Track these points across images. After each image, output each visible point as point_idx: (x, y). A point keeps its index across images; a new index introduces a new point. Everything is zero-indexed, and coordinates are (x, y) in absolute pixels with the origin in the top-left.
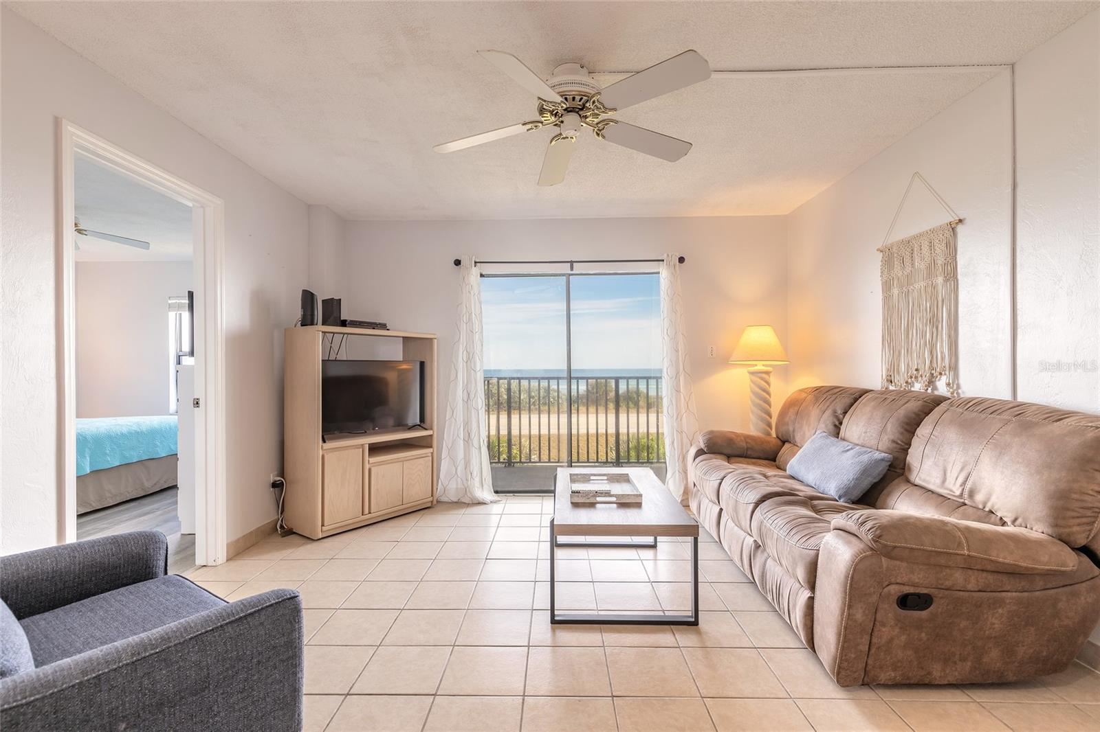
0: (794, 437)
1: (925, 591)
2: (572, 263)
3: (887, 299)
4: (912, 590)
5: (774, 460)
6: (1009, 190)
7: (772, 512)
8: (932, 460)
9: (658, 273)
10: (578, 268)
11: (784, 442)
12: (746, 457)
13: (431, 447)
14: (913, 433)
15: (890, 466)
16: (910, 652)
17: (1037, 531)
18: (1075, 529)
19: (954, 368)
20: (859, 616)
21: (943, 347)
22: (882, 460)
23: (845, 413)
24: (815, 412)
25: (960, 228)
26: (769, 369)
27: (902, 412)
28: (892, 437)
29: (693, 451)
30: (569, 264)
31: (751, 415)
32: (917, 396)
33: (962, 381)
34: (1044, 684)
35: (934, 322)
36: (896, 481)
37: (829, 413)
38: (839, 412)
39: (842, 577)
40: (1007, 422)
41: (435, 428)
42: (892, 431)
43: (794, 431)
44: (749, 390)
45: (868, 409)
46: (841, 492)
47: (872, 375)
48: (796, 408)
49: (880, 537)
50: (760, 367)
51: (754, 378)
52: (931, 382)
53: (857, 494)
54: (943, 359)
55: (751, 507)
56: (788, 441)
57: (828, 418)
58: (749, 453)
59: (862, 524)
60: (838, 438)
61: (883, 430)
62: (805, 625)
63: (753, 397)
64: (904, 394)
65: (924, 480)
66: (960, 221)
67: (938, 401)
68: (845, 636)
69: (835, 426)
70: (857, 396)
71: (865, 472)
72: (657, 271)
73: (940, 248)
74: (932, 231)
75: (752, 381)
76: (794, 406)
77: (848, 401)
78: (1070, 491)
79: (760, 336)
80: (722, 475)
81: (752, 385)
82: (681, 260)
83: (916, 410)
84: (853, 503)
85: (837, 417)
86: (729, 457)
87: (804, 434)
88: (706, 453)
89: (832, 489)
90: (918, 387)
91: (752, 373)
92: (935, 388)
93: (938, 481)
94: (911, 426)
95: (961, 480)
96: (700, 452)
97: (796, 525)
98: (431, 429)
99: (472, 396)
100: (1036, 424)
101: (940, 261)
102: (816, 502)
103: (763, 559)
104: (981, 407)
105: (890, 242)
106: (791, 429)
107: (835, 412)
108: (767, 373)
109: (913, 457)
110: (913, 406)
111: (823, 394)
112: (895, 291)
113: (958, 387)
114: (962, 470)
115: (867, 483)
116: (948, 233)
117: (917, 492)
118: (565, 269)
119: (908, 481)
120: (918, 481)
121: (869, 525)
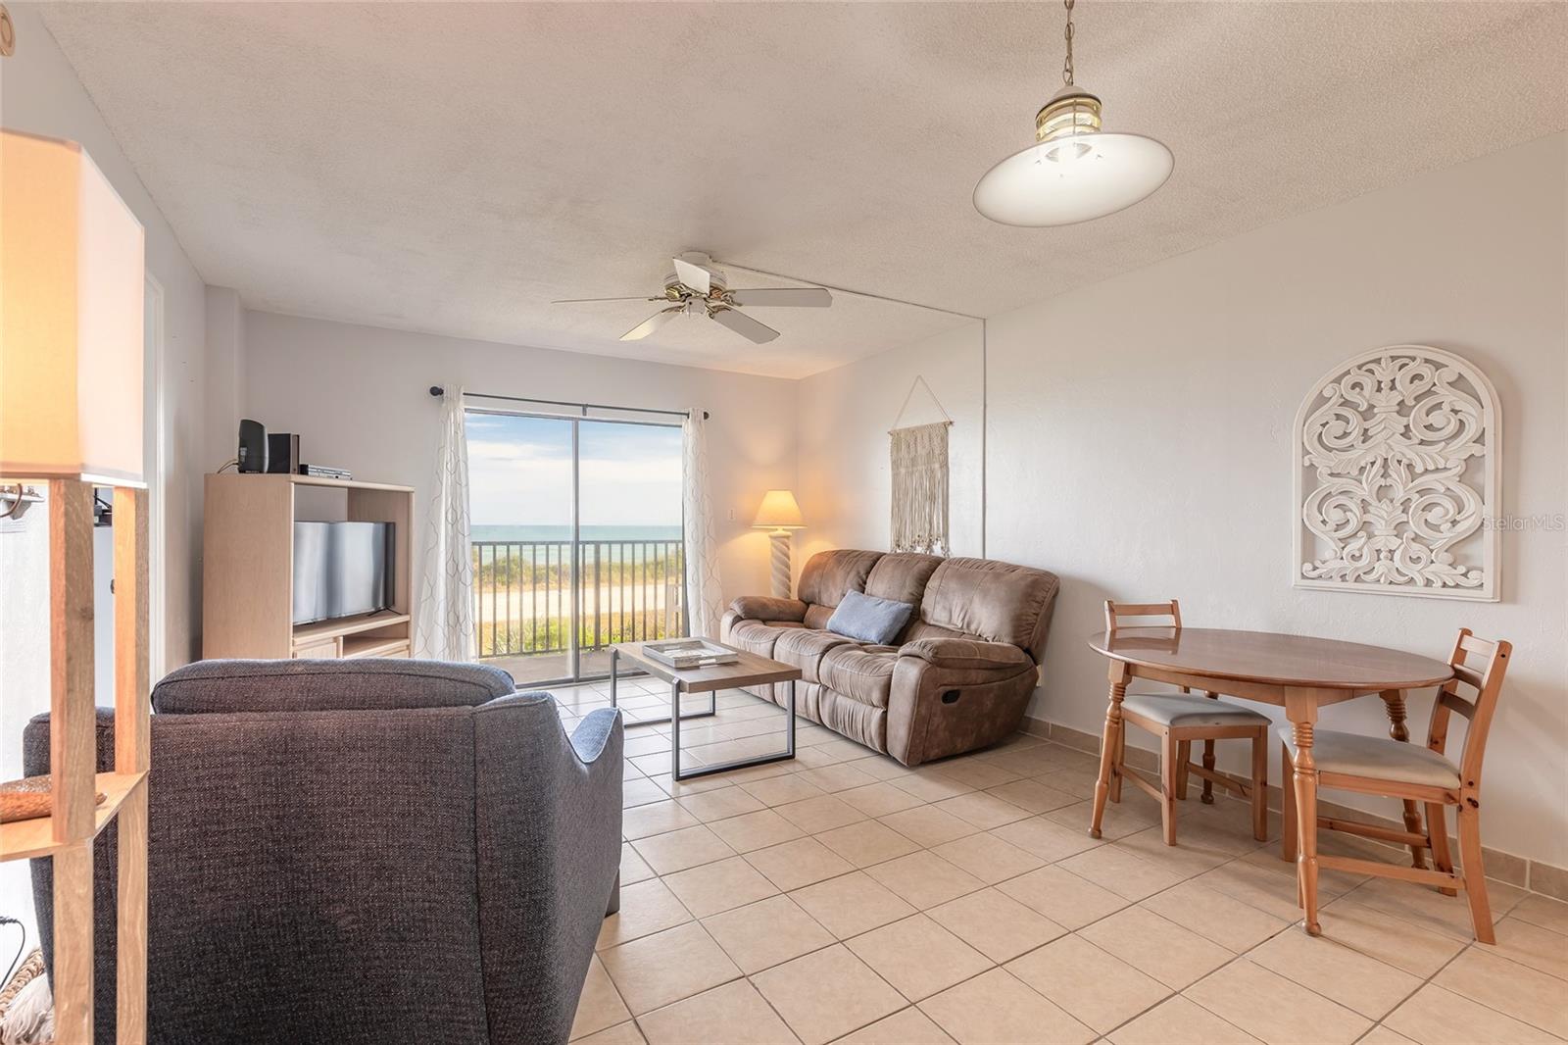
0: (820, 598)
1: (956, 688)
2: (585, 407)
3: (895, 476)
4: (949, 688)
5: (802, 622)
6: (982, 407)
7: (840, 658)
8: (941, 604)
9: (681, 426)
10: (591, 413)
11: (808, 605)
12: (778, 621)
13: (407, 638)
14: (925, 587)
15: (911, 614)
16: (947, 733)
17: (1006, 643)
18: (1024, 638)
19: (946, 535)
20: (923, 712)
21: (937, 520)
22: (907, 608)
23: (868, 573)
24: (840, 574)
25: (950, 428)
26: (789, 533)
27: (916, 570)
28: (910, 591)
29: (727, 620)
30: (581, 408)
31: (772, 579)
32: (922, 557)
33: (951, 546)
34: (1006, 745)
35: (932, 498)
36: (916, 625)
37: (853, 574)
38: (862, 572)
39: (913, 686)
40: (986, 574)
41: (412, 613)
42: (909, 587)
43: (819, 592)
44: (770, 553)
45: (889, 569)
46: (880, 638)
47: (882, 540)
48: (820, 571)
49: (937, 653)
50: (780, 532)
51: (777, 543)
52: (929, 547)
53: (891, 637)
54: (938, 528)
55: (817, 658)
56: (813, 603)
57: (852, 577)
58: (781, 616)
59: (924, 647)
60: (863, 593)
61: (903, 586)
62: (880, 734)
63: (774, 561)
64: (913, 556)
65: (937, 621)
66: (951, 423)
67: (938, 562)
68: (915, 728)
69: (860, 585)
70: (877, 558)
71: (896, 619)
72: (679, 424)
73: (937, 441)
74: (931, 426)
75: (773, 544)
76: (818, 568)
77: (868, 563)
78: (1022, 615)
79: (780, 501)
80: (775, 636)
81: (774, 550)
82: (706, 415)
83: (925, 568)
84: (890, 644)
85: (861, 577)
86: (764, 621)
87: (831, 593)
88: (743, 619)
89: (872, 635)
90: (919, 550)
91: (771, 537)
92: (932, 551)
93: (947, 620)
94: (923, 581)
95: (961, 616)
96: (737, 619)
97: (862, 664)
98: (407, 614)
99: (460, 568)
100: (1003, 575)
101: (937, 452)
102: (865, 647)
103: (833, 698)
104: (969, 565)
105: (898, 428)
106: (817, 590)
107: (859, 573)
108: (788, 537)
109: (927, 603)
110: (923, 565)
111: (843, 557)
112: (903, 471)
113: (948, 550)
114: (961, 610)
115: (897, 629)
116: (942, 430)
117: (933, 629)
118: (577, 413)
119: (924, 623)
120: (932, 622)
121: (928, 647)
